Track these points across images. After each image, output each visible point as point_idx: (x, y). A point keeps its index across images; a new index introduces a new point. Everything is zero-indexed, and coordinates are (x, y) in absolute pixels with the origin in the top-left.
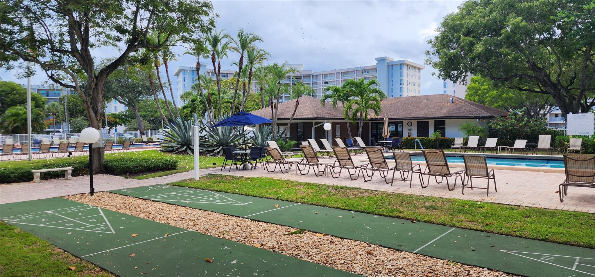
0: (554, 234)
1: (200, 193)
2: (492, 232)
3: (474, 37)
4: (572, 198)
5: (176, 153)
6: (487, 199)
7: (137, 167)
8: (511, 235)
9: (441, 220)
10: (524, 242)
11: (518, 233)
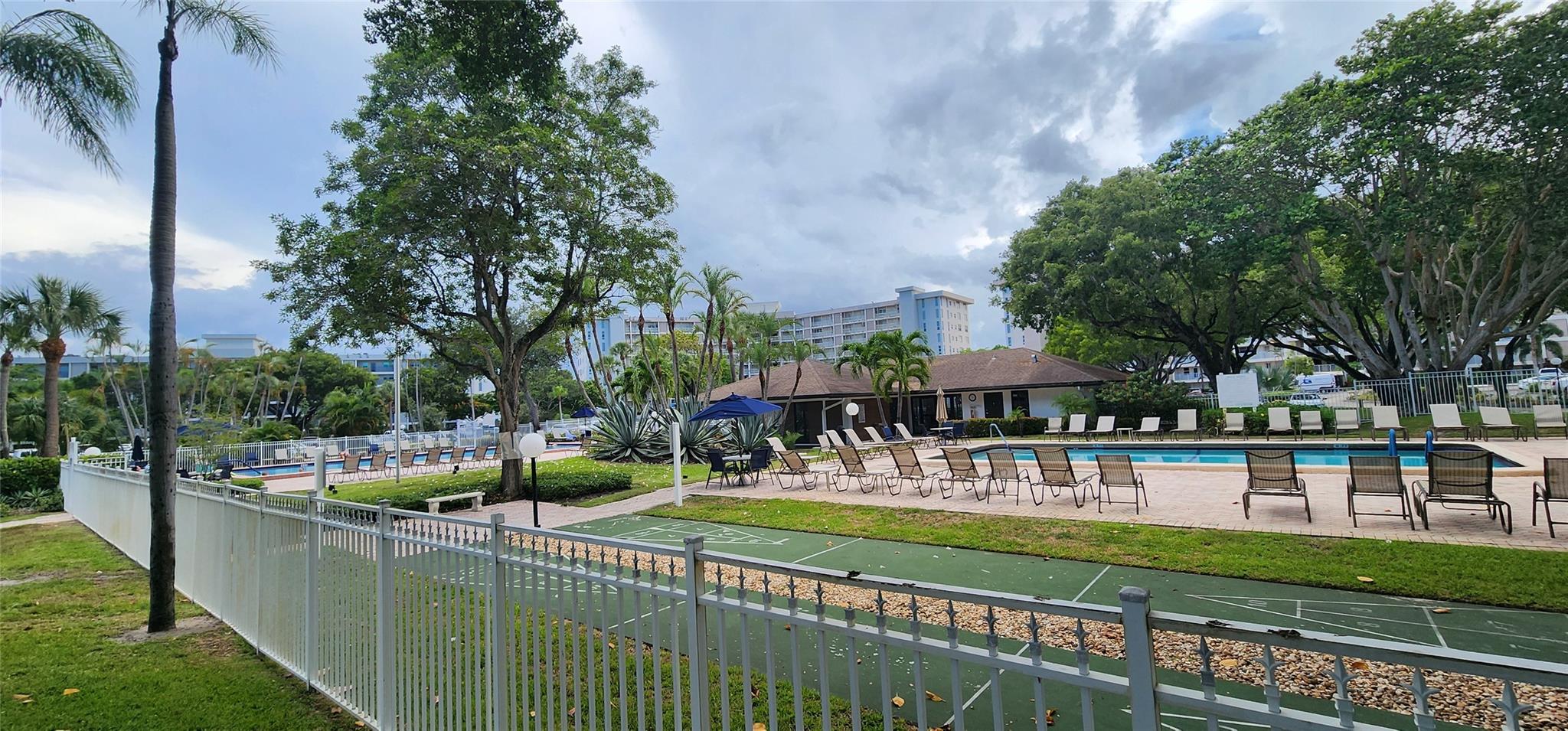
0: (1254, 568)
1: (697, 526)
2: (1166, 570)
3: (1063, 263)
4: (1260, 512)
5: (617, 461)
6: (1140, 519)
7: (576, 487)
8: (1193, 573)
9: (1085, 555)
10: (1215, 581)
11: (1202, 569)
